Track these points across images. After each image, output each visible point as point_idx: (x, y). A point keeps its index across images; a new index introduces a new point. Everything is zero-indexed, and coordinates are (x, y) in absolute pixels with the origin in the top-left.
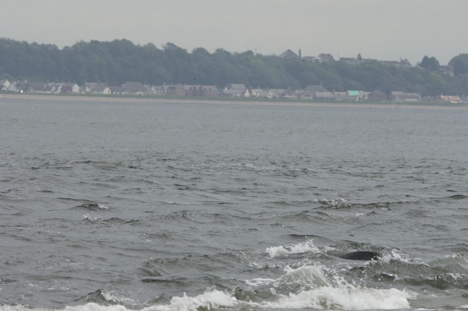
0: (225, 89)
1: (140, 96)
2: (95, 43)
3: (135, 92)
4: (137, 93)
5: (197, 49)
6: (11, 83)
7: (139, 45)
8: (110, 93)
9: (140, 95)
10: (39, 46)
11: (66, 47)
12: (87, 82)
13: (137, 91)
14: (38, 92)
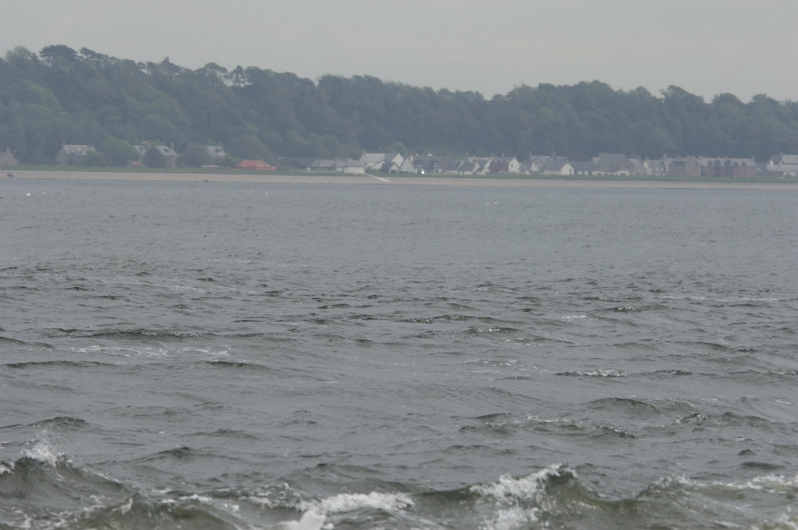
0: (769, 164)
1: (623, 178)
2: (545, 88)
3: (616, 171)
4: (619, 173)
5: (722, 95)
6: (405, 159)
7: (621, 91)
8: (573, 173)
9: (623, 175)
10: (452, 94)
11: (498, 96)
12: (533, 154)
13: (618, 169)
14: (450, 172)
